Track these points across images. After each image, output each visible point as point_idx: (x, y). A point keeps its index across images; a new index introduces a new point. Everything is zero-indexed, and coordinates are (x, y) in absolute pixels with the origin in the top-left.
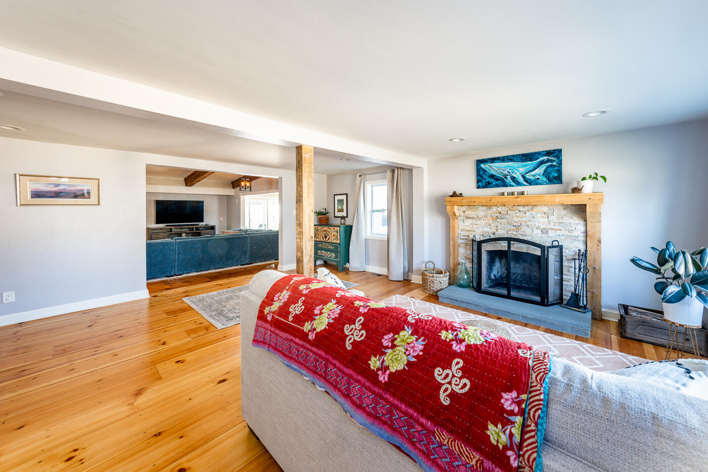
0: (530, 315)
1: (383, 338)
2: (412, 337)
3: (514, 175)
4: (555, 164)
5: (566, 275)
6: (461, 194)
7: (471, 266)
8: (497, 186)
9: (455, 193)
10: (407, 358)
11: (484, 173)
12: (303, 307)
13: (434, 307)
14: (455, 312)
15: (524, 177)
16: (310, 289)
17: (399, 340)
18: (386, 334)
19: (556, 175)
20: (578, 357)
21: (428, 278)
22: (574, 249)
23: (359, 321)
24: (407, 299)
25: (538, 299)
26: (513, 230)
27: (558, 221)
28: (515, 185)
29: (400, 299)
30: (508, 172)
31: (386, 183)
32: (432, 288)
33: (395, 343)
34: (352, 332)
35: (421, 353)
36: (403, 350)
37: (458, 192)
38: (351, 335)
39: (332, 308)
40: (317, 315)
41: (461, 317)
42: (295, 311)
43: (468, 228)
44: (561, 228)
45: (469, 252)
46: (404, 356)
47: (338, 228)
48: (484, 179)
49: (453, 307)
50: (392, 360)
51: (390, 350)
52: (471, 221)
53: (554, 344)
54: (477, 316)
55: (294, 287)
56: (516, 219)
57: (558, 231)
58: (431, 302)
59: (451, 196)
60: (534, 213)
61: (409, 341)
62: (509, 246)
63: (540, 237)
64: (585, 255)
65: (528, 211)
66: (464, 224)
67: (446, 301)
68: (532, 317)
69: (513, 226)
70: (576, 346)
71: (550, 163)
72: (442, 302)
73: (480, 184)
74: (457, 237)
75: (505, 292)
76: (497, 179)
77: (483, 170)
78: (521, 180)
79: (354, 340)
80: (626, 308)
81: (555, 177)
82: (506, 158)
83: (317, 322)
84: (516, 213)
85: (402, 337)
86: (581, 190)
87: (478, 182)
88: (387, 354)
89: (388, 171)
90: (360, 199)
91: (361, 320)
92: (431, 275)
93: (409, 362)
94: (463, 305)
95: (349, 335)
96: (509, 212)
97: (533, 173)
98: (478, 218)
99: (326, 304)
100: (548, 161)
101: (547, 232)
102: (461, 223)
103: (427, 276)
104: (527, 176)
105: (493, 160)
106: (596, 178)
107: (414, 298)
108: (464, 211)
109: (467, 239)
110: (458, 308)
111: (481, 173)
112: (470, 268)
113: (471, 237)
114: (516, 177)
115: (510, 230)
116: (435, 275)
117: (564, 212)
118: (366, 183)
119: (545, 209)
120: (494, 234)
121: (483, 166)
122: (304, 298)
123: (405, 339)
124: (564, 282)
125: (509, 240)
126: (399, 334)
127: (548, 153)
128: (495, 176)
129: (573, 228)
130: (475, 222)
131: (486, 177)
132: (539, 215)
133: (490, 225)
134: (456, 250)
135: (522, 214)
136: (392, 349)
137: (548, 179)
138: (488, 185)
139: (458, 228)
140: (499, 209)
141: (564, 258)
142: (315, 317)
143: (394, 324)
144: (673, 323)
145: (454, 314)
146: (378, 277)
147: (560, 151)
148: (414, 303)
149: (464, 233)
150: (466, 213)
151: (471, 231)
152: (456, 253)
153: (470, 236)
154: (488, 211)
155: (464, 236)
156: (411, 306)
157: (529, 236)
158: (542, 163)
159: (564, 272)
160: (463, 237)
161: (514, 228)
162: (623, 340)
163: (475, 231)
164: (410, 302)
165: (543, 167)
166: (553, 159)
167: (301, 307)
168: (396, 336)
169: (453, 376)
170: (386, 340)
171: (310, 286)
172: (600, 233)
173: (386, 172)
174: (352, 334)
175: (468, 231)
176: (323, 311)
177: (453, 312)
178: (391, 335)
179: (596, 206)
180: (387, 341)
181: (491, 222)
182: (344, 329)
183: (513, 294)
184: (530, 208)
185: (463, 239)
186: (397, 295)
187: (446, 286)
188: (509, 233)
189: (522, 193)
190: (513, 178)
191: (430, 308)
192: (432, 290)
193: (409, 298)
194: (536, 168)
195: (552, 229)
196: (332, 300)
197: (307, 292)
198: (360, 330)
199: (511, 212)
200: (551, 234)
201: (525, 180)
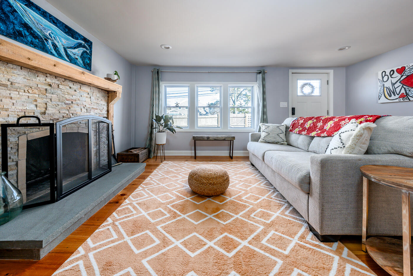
3: (57, 44)
4: (88, 51)
8: (33, 45)
15: (66, 51)
19: (88, 62)
26: (64, 108)
27: (96, 102)
28: (55, 54)
30: (49, 34)
56: (67, 96)
57: (96, 110)
71: (85, 50)
76: (34, 35)
78: (62, 51)
84: (67, 89)
96: (61, 86)
97: (73, 50)
98: (13, 87)
100: (84, 46)
101: (90, 110)
104: (69, 51)
114: (58, 46)
117: (98, 95)
127: (84, 39)
128: (31, 29)
129: (102, 108)
135: (72, 92)
137: (84, 63)
140: (48, 80)
147: (91, 43)
158: (80, 45)
165: (81, 50)
166: (87, 47)
190: (55, 46)
194: (75, 48)
199: (63, 86)
200: (92, 113)
201: (66, 54)
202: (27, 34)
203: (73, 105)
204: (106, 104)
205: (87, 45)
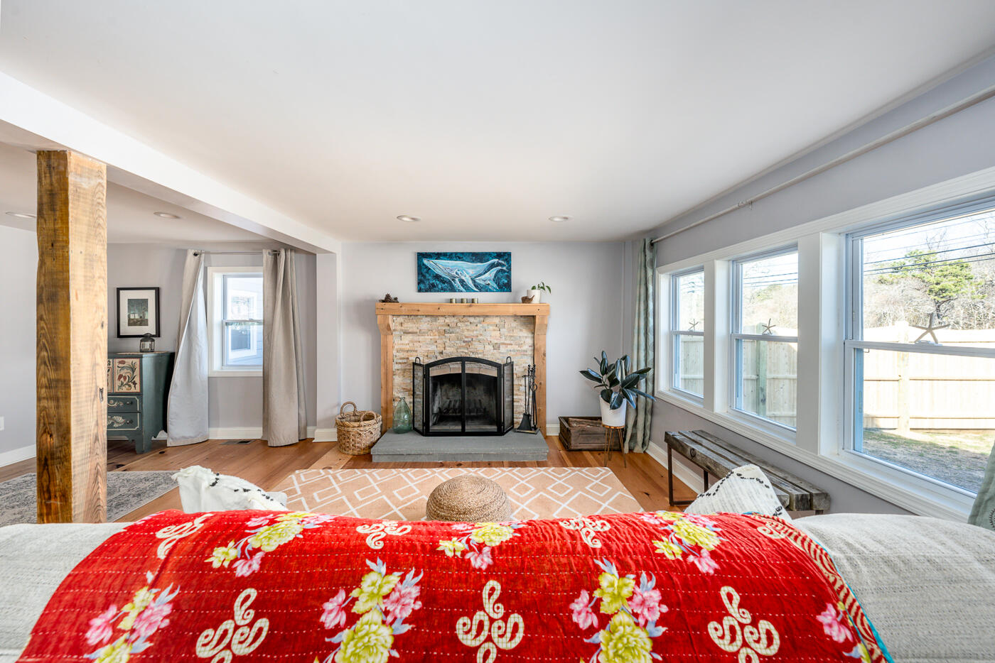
0: (491, 451)
1: (572, 611)
2: (626, 580)
3: (464, 278)
4: (504, 268)
5: (517, 395)
6: (396, 299)
7: (412, 400)
8: (443, 290)
9: (388, 296)
10: (646, 632)
11: (427, 272)
12: (264, 623)
13: (370, 474)
14: (403, 473)
15: (474, 281)
16: (259, 555)
17: (606, 599)
18: (571, 599)
19: (506, 281)
20: (551, 487)
21: (350, 429)
22: (524, 365)
23: (490, 595)
24: (320, 473)
25: (494, 428)
26: (463, 346)
27: (509, 335)
28: (464, 290)
29: (306, 478)
30: (456, 273)
31: (262, 273)
32: (357, 445)
33: (602, 611)
34: (485, 634)
35: (665, 609)
36: (631, 620)
37: (393, 296)
38: (485, 641)
39: (385, 591)
40: (338, 629)
41: (415, 479)
42: (228, 647)
43: (407, 347)
44: (512, 342)
45: (409, 381)
46: (638, 631)
47: (137, 361)
48: (427, 280)
49: (397, 466)
50: (620, 656)
51: (602, 632)
52: (411, 337)
53: (526, 478)
54: (434, 469)
55: (181, 567)
56: (466, 333)
57: (509, 346)
58: (362, 468)
59: (383, 301)
60: (485, 325)
61: (626, 592)
62: (463, 368)
63: (493, 354)
64: (533, 371)
65: (480, 323)
66: (402, 342)
67: (384, 460)
68: (495, 453)
69: (464, 342)
70: (542, 474)
71: (500, 268)
72: (378, 463)
73: (422, 286)
74: (391, 360)
75: (459, 428)
76: (443, 281)
77: (427, 267)
78: (470, 284)
79: (499, 651)
80: (567, 419)
81: (504, 284)
82: (454, 255)
83: (350, 649)
84: (466, 325)
85: (610, 590)
86: (531, 300)
87: (419, 283)
88: (602, 647)
89: (264, 251)
90: (196, 301)
91: (493, 589)
92: (356, 424)
93: (654, 640)
94: (410, 460)
95: (479, 647)
96: (459, 324)
97: (483, 277)
98: (421, 333)
99: (357, 583)
100: (499, 264)
101: (499, 347)
102: (397, 341)
103: (348, 427)
104: (477, 280)
105: (438, 256)
106: (543, 288)
107: (330, 468)
108: (402, 324)
109: (405, 363)
110: (404, 466)
111: (424, 271)
112: (410, 403)
113: (412, 359)
114: (465, 280)
115: (460, 347)
116: (362, 423)
117: (514, 324)
118: (209, 270)
119: (497, 320)
120: (442, 353)
121: (425, 261)
122: (253, 593)
123: (616, 592)
124: (515, 404)
125: (463, 360)
126: (600, 587)
127: (499, 255)
128: (441, 276)
129: (522, 342)
130: (416, 338)
131: (430, 278)
132: (491, 328)
133: (436, 342)
134: (390, 381)
135: (473, 327)
136: (604, 629)
137: (498, 285)
138: (432, 288)
139: (393, 347)
140: (447, 321)
141: (515, 376)
142: (335, 640)
143: (575, 568)
144: (610, 427)
145: (403, 476)
146: (244, 446)
147: (509, 254)
148: (335, 478)
149: (401, 355)
150: (405, 325)
151: (411, 351)
152: (390, 385)
153: (410, 358)
154: (434, 323)
155: (401, 359)
156: (331, 484)
157: (480, 353)
158: (492, 266)
159: (515, 392)
160: (401, 361)
161: (464, 344)
162: (570, 453)
163: (416, 351)
164: (328, 478)
165: (494, 271)
166: (503, 262)
167: (251, 625)
168: (597, 594)
169: (742, 626)
170: (579, 613)
171: (253, 542)
172: (545, 345)
173: (262, 253)
174: (489, 639)
175: (407, 351)
176: (356, 609)
177: (401, 474)
178: (585, 596)
179: (543, 317)
180: (583, 614)
181: (437, 337)
182: (456, 636)
183: (468, 428)
184: (482, 319)
185: (400, 363)
186: (297, 472)
187: (378, 437)
188: (459, 350)
189: (473, 301)
190: (462, 282)
191: (365, 477)
192: (358, 447)
193: (321, 471)
194: (486, 272)
195: (503, 344)
196: (368, 562)
197: (256, 567)
198: (505, 618)
199: (461, 323)
200: (503, 349)
201: (475, 286)
202: (438, 282)
203: (474, 343)
204: (530, 335)
205: (503, 260)
